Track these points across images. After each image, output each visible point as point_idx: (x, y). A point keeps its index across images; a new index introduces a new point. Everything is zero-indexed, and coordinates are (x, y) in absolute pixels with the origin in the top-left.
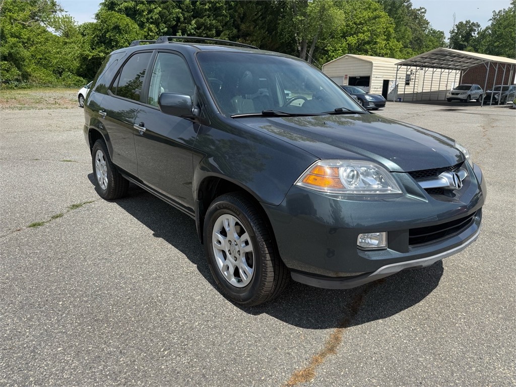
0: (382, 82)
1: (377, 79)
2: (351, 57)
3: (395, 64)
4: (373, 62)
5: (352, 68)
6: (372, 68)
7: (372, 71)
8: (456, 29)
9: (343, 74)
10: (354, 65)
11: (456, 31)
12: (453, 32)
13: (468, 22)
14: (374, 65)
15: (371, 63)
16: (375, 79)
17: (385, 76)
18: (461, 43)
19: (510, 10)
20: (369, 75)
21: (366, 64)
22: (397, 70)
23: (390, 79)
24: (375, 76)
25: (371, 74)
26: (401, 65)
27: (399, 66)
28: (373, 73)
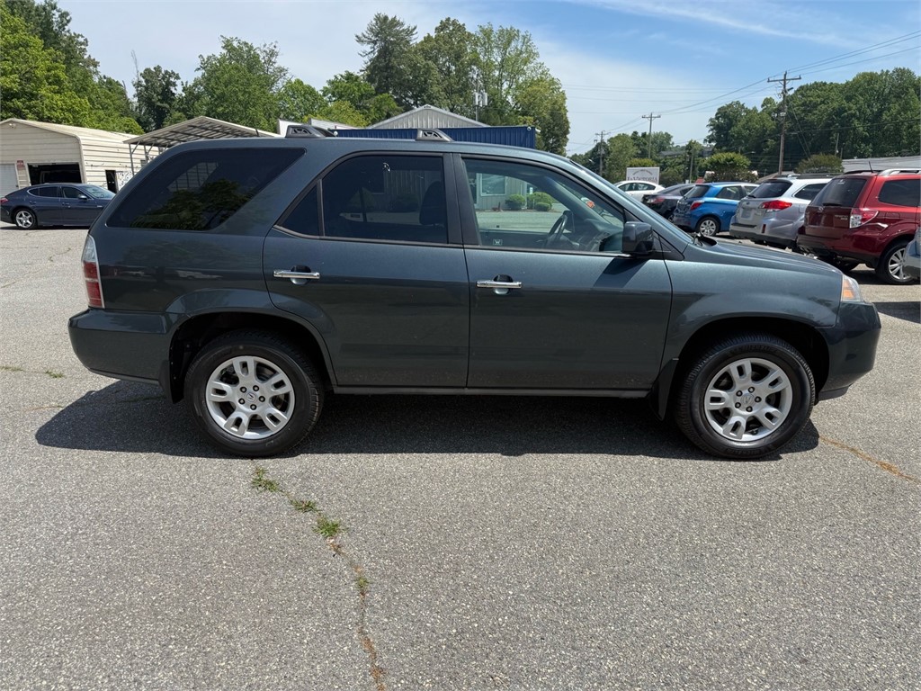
0: (104, 174)
1: (94, 169)
2: (22, 124)
3: (125, 142)
4: (80, 137)
5: (30, 147)
6: (79, 148)
7: (80, 153)
8: (143, 80)
9: (14, 160)
10: (35, 141)
11: (144, 83)
12: (138, 85)
13: (158, 69)
14: (82, 142)
15: (76, 139)
16: (89, 168)
17: (106, 164)
18: (159, 104)
19: (223, 57)
20: (74, 161)
21: (63, 140)
22: (131, 153)
23: (117, 169)
24: (90, 163)
25: (81, 158)
26: (135, 143)
27: (133, 146)
28: (85, 158)
